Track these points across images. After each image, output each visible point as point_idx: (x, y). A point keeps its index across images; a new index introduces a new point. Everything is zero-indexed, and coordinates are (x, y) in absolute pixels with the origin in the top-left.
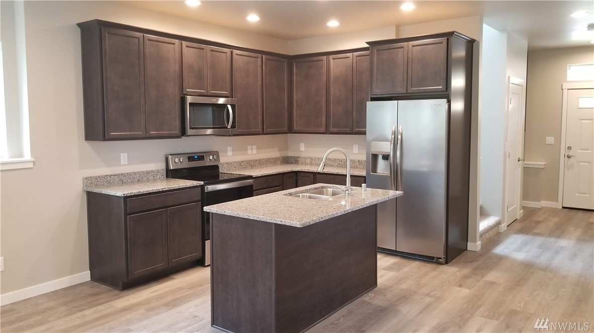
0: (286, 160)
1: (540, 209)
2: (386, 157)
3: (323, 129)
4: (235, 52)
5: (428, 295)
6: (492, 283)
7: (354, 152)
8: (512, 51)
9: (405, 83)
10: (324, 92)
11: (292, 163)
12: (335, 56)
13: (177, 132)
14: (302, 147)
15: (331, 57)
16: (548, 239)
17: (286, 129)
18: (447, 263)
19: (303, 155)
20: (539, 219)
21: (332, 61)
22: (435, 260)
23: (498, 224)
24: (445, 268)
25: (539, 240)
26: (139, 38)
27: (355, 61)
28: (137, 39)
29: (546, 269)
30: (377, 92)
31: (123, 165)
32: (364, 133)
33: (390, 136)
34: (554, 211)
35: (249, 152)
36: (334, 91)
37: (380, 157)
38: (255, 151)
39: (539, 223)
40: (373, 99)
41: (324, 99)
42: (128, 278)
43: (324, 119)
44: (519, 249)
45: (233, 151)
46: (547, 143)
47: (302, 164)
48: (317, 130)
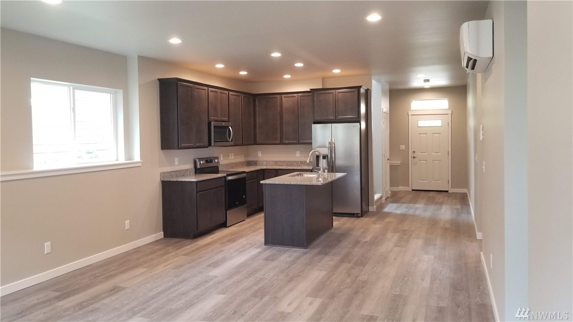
0: (249, 163)
1: (399, 191)
2: (324, 157)
3: (278, 142)
4: (231, 93)
5: (361, 228)
6: (390, 222)
7: (297, 156)
8: (383, 92)
9: (335, 113)
10: (279, 118)
11: (252, 165)
12: (286, 95)
13: (207, 144)
14: (260, 154)
15: (283, 96)
16: (409, 204)
17: (253, 142)
18: (362, 216)
19: (260, 159)
20: (401, 196)
21: (283, 98)
22: (355, 216)
23: (381, 198)
24: (362, 218)
25: (405, 205)
26: (192, 87)
27: (299, 99)
28: (191, 88)
29: (413, 216)
30: (318, 118)
31: (177, 165)
32: (311, 143)
33: (328, 145)
34: (408, 192)
35: (230, 158)
36: (286, 117)
37: (321, 157)
38: (233, 157)
39: (401, 198)
40: (315, 123)
41: (279, 123)
42: (197, 230)
43: (279, 135)
44: (395, 209)
45: (223, 157)
46: (401, 149)
47: (260, 165)
48: (274, 142)
